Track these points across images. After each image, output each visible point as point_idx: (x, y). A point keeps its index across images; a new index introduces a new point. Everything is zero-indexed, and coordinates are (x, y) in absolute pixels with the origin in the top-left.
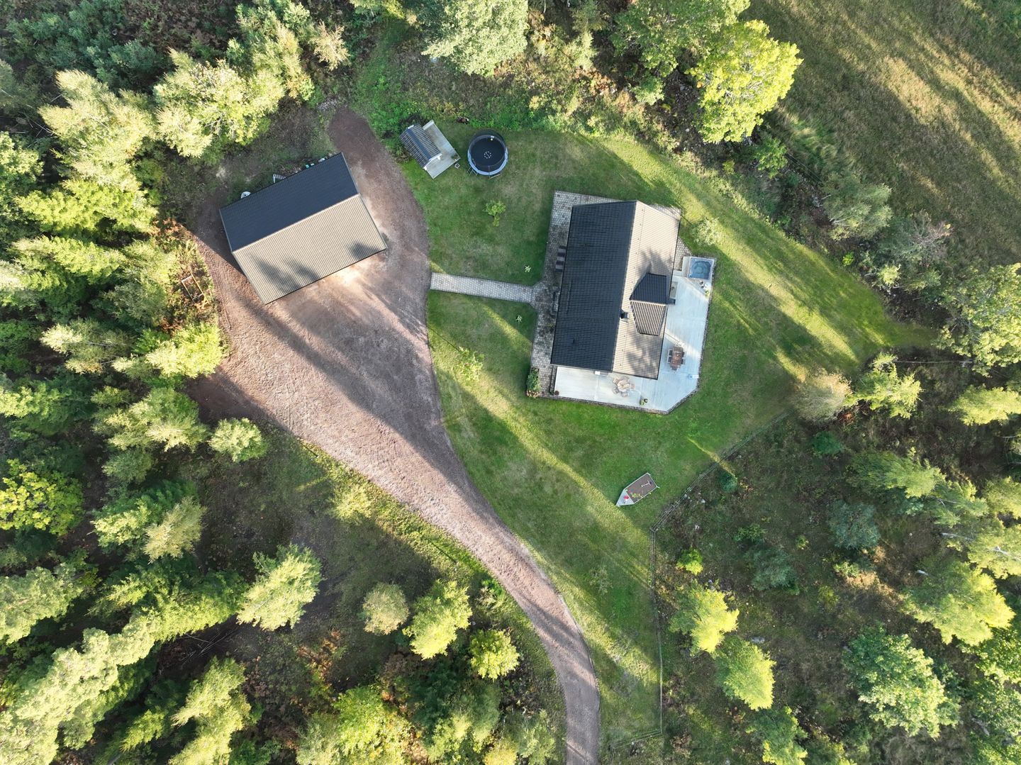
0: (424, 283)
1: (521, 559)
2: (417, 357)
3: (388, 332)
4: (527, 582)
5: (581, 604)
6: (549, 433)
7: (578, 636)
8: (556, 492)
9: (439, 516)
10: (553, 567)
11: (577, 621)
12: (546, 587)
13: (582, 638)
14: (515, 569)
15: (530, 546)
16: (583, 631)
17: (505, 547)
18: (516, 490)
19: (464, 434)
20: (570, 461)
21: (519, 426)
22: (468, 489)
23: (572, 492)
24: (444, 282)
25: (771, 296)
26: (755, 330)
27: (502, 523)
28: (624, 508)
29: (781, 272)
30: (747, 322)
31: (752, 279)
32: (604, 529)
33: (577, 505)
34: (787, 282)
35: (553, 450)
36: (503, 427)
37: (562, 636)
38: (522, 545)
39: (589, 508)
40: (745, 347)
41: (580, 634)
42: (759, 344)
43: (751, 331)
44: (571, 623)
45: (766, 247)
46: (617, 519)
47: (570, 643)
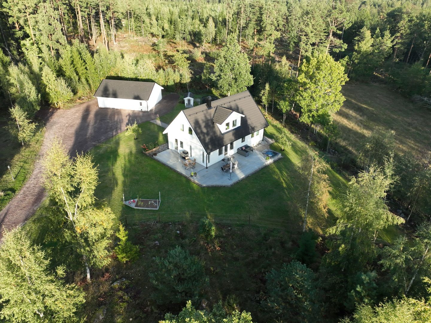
0: (149, 120)
19: (98, 150)
24: (157, 122)
26: (288, 186)
30: (285, 181)
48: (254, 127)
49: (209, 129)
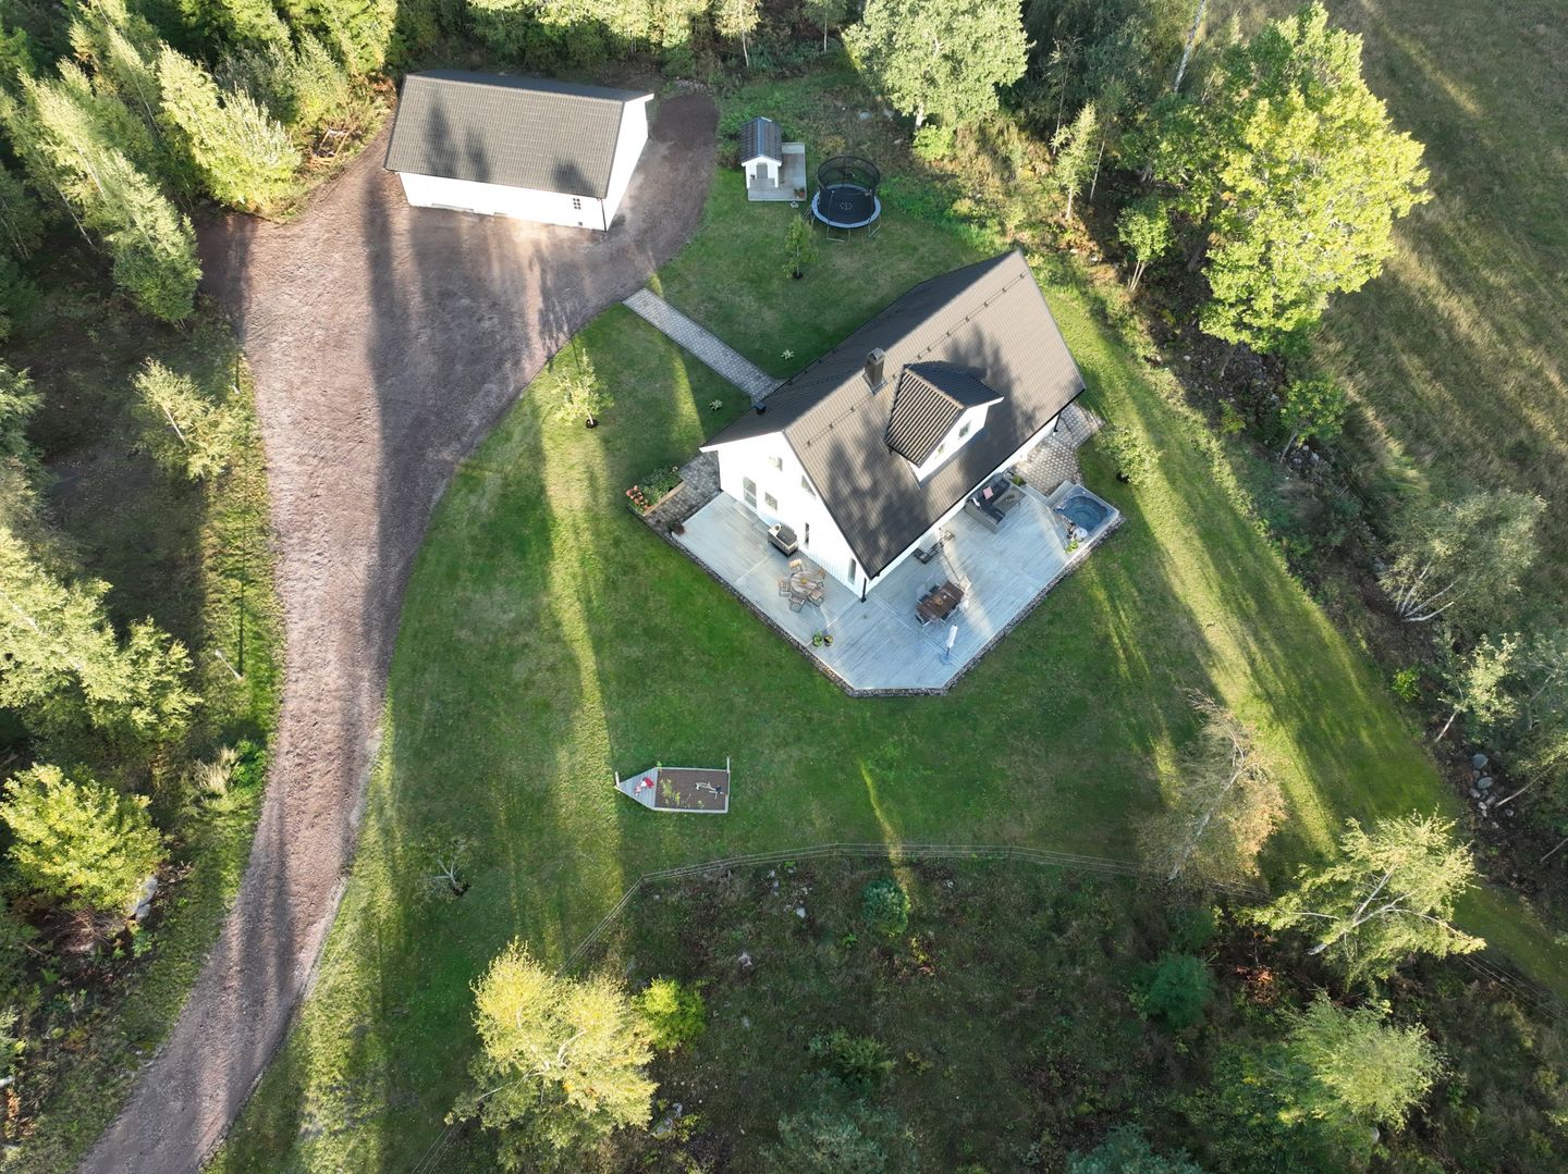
0: (620, 291)
1: (350, 756)
2: (517, 363)
3: (512, 314)
4: (314, 805)
5: (366, 930)
6: (611, 585)
7: (290, 1000)
8: (528, 684)
9: (301, 585)
10: (390, 812)
11: (323, 959)
12: (337, 841)
13: (291, 1011)
14: (320, 765)
15: (389, 743)
16: (308, 996)
17: (346, 712)
18: (463, 634)
19: (473, 500)
20: (606, 652)
21: (571, 542)
22: (392, 577)
23: (557, 706)
24: (651, 306)
25: (1202, 642)
26: (1135, 674)
27: (384, 667)
28: (628, 804)
29: (1245, 617)
30: (1125, 650)
31: (1178, 589)
32: (553, 815)
33: (544, 733)
34: (1250, 640)
35: (591, 617)
36: (544, 528)
37: (262, 971)
38: (380, 730)
39: (562, 756)
40: (1094, 689)
41: (299, 997)
42: (1128, 702)
43: (1124, 668)
44: (306, 957)
45: (1237, 561)
46: (596, 814)
47: (259, 1001)
48: (1035, 409)
49: (880, 475)
